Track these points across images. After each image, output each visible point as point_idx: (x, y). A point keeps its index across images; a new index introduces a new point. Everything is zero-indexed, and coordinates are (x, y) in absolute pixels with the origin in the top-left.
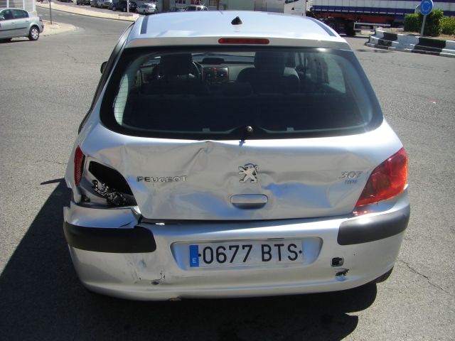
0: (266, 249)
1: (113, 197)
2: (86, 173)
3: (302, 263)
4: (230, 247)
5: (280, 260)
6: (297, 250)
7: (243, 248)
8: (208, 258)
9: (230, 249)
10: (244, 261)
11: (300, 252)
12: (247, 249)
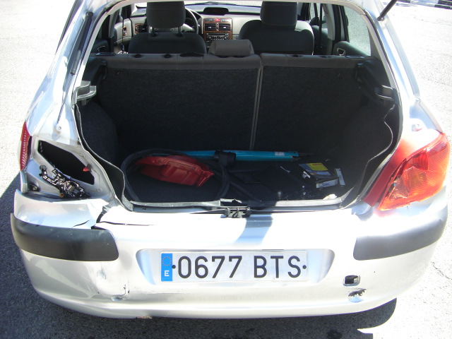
0: (260, 262)
1: (68, 187)
2: (35, 154)
3: (307, 280)
4: (214, 258)
5: (277, 276)
6: (300, 265)
7: (230, 260)
8: (185, 271)
9: (213, 260)
10: (231, 276)
11: (304, 267)
12: (235, 261)
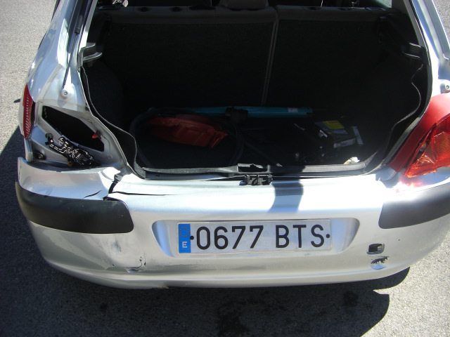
0: (282, 232)
1: (76, 155)
2: (39, 120)
3: (331, 250)
4: (234, 229)
5: (300, 246)
6: (323, 234)
7: (251, 230)
8: (204, 242)
9: (233, 231)
10: (252, 246)
11: (328, 236)
12: (256, 231)
